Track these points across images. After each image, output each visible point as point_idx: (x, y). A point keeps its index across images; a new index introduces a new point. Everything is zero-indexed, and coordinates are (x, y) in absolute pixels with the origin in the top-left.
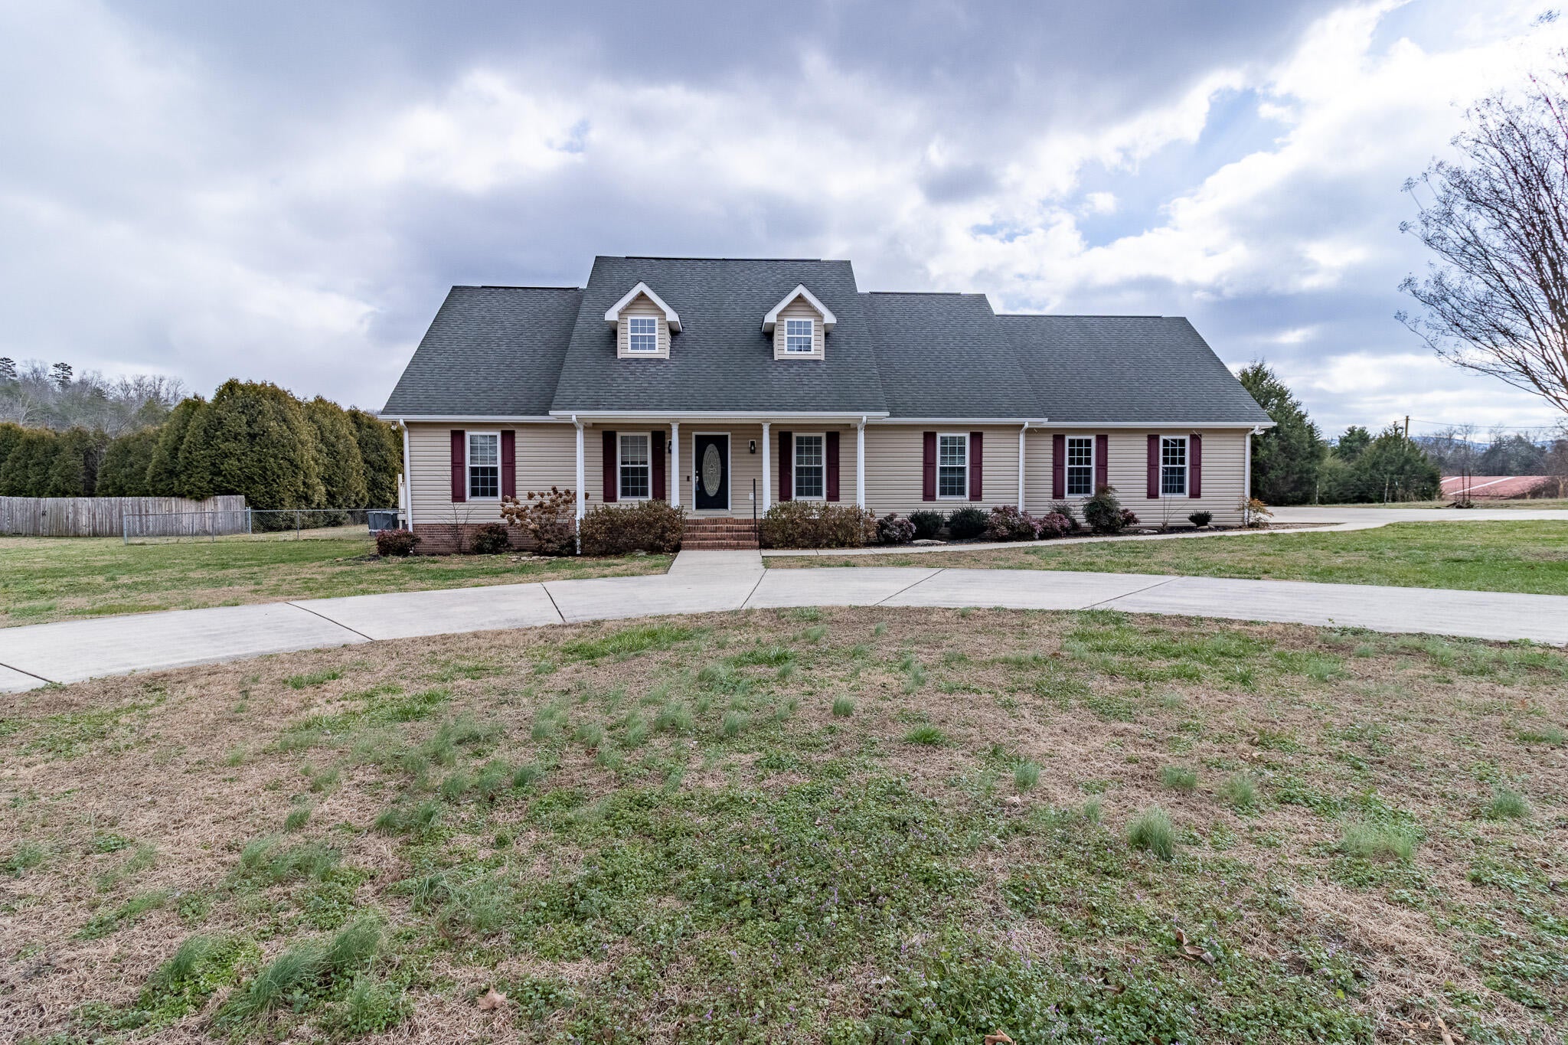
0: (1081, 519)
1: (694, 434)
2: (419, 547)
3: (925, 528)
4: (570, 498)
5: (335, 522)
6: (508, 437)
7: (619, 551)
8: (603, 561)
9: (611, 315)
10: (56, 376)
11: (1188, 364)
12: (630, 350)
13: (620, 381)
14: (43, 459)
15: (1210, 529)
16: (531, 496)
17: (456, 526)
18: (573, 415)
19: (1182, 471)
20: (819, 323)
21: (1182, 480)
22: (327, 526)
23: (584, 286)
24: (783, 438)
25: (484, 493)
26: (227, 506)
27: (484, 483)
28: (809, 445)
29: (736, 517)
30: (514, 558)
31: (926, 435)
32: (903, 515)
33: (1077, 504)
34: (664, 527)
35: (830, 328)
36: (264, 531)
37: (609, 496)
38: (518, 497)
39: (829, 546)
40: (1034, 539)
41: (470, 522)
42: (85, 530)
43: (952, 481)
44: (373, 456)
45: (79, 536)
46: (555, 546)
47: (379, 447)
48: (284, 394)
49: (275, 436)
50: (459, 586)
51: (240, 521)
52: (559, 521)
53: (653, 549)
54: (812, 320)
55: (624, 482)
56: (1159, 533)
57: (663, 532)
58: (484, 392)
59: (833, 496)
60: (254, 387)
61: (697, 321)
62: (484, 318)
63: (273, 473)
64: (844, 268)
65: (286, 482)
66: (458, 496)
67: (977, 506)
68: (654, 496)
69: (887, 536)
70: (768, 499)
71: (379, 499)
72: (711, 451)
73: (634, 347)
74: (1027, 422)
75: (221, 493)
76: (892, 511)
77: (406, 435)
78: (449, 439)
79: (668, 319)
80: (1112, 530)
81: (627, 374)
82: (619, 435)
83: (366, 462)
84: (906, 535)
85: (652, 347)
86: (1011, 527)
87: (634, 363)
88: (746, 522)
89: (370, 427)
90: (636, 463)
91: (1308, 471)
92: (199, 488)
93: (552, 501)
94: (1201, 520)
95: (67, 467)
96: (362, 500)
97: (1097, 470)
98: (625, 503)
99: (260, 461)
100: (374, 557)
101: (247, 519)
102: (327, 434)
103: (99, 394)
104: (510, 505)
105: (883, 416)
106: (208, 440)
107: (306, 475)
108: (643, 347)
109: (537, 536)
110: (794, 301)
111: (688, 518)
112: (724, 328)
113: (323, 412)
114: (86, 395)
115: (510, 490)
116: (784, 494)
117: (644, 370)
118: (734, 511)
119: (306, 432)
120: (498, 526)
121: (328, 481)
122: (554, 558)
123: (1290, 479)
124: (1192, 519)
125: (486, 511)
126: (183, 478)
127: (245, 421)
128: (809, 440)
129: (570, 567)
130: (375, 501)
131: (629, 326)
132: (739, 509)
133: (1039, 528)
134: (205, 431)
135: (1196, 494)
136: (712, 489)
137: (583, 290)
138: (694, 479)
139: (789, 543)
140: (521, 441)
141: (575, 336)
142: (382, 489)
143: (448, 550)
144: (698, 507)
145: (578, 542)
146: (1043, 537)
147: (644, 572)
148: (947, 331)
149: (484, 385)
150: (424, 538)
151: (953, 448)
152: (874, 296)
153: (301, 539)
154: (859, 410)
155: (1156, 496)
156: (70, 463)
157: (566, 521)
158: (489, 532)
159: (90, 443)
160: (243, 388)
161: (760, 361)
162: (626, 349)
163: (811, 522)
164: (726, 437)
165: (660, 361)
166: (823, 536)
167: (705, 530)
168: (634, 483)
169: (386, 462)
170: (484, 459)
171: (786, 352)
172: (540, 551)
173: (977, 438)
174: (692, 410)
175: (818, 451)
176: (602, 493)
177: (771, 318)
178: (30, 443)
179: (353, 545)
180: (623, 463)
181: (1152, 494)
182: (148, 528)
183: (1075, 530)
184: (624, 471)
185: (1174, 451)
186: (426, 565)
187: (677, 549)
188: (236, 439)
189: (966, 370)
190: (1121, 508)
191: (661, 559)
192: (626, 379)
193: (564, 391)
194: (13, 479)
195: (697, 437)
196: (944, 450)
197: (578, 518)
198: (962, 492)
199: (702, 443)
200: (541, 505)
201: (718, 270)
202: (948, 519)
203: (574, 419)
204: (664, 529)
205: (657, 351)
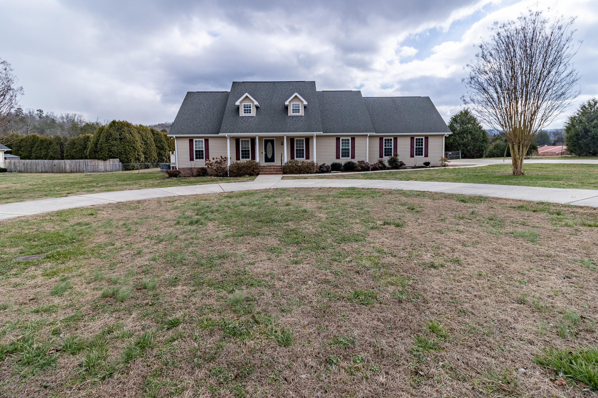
0: (387, 164)
1: (264, 139)
2: (180, 175)
3: (336, 167)
4: (226, 159)
5: (147, 167)
6: (207, 141)
7: (241, 176)
8: (236, 178)
9: (237, 103)
10: (37, 114)
11: (427, 113)
12: (243, 114)
13: (240, 123)
14: (46, 147)
15: (430, 167)
16: (213, 159)
17: (191, 168)
18: (226, 135)
19: (422, 148)
20: (302, 104)
21: (422, 151)
22: (145, 168)
23: (229, 90)
24: (292, 140)
25: (200, 158)
26: (114, 162)
27: (199, 155)
28: (300, 142)
29: (277, 165)
30: (209, 177)
31: (337, 139)
32: (329, 163)
33: (386, 159)
35: (306, 106)
36: (125, 171)
37: (238, 158)
38: (210, 159)
39: (304, 173)
40: (369, 171)
41: (196, 167)
42: (68, 171)
43: (345, 153)
44: (159, 144)
45: (66, 173)
46: (222, 174)
47: (161, 141)
48: (130, 124)
49: (128, 139)
50: (196, 185)
51: (118, 167)
52: (222, 166)
53: (251, 175)
54: (300, 103)
55: (242, 154)
56: (412, 168)
57: (254, 170)
58: (199, 127)
59: (308, 158)
60: (121, 123)
61: (265, 103)
62: (198, 102)
63: (128, 151)
64: (313, 83)
65: (132, 154)
66: (192, 159)
67: (353, 160)
68: (252, 159)
69: (322, 170)
70: (286, 159)
71: (161, 159)
72: (269, 145)
73: (245, 113)
74: (369, 134)
75: (111, 158)
76: (324, 162)
77: (176, 140)
78: (189, 142)
79: (255, 104)
80: (397, 167)
81: (242, 121)
82: (241, 140)
83: (156, 146)
84: (328, 170)
85: (250, 113)
86: (362, 167)
87: (245, 118)
88: (279, 166)
89: (157, 134)
90: (246, 148)
91: (482, 146)
92: (105, 156)
93: (220, 160)
94: (427, 164)
95: (54, 149)
96: (156, 159)
97: (394, 148)
98: (243, 161)
99: (124, 147)
100: (168, 178)
101: (120, 167)
102: (144, 138)
103: (53, 121)
104: (208, 162)
105: (321, 133)
106: (107, 141)
107: (138, 152)
108: (248, 113)
109: (216, 171)
110: (294, 97)
111: (261, 165)
112: (273, 106)
113: (143, 130)
114: (49, 121)
115: (207, 157)
116: (292, 157)
117: (248, 120)
119: (137, 137)
120: (204, 168)
121: (145, 153)
122: (221, 178)
123: (475, 149)
124: (424, 164)
125: (200, 163)
126: (99, 153)
127: (118, 134)
128: (300, 140)
129: (226, 180)
130: (160, 160)
131: (243, 106)
132: (277, 163)
133: (371, 167)
134: (106, 137)
135: (426, 156)
136: (270, 156)
137: (229, 92)
138: (264, 153)
139: (292, 172)
140: (211, 142)
141: (226, 109)
142: (162, 156)
143: (189, 175)
144: (265, 162)
145: (228, 173)
146: (372, 170)
147: (248, 181)
148: (346, 104)
149: (199, 125)
150: (182, 172)
151: (346, 142)
152: (324, 92)
153: (140, 173)
154: (313, 132)
155: (413, 157)
156: (55, 147)
157: (224, 166)
158: (202, 170)
159: (62, 141)
160: (118, 123)
161: (284, 116)
162: (242, 113)
163: (298, 166)
164: (273, 140)
165: (253, 117)
166: (302, 170)
167: (266, 169)
168: (245, 156)
169: (163, 146)
170: (199, 148)
171: (292, 113)
172: (217, 176)
173: (353, 139)
174: (262, 132)
175: (303, 144)
176: (235, 157)
177: (287, 103)
178: (42, 141)
179: (158, 175)
180: (242, 148)
181: (412, 156)
182: (88, 169)
183: (384, 168)
184: (242, 151)
185: (419, 141)
186: (184, 180)
187: (258, 174)
188: (115, 140)
189: (351, 117)
190: (400, 161)
191: (253, 177)
192: (242, 123)
193: (223, 127)
194: (37, 154)
196: (342, 143)
197: (228, 165)
198: (348, 156)
199: (266, 142)
200: (217, 162)
201: (272, 85)
202: (343, 165)
203: (226, 136)
204: (254, 169)
205: (252, 114)
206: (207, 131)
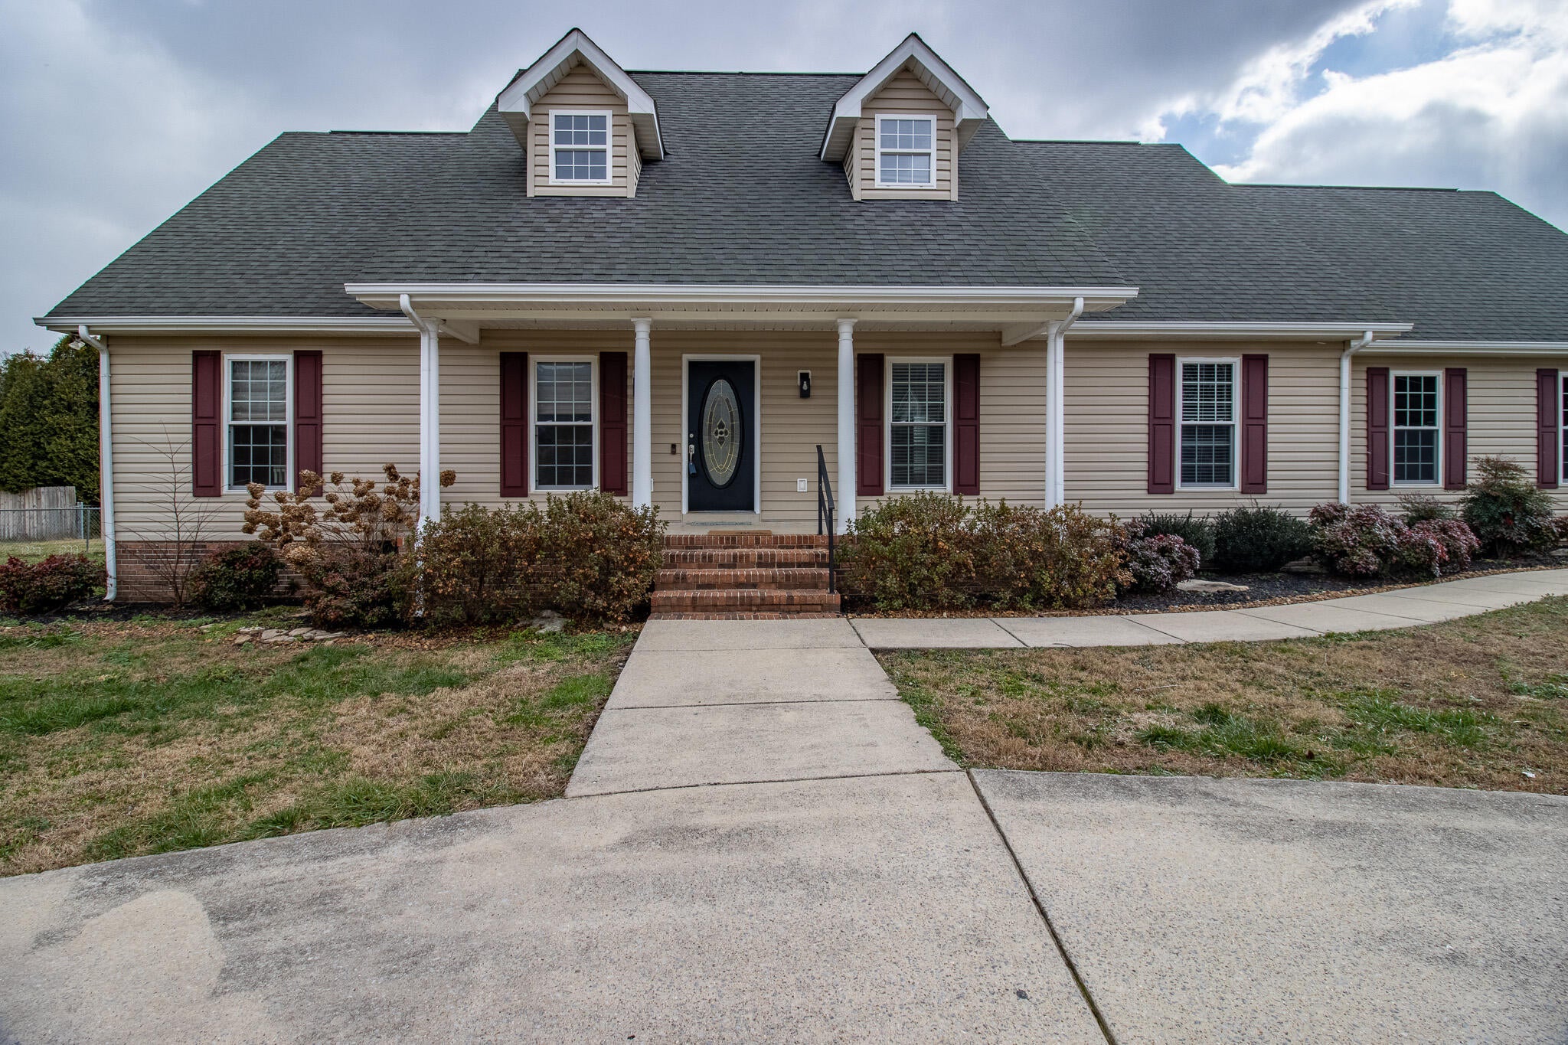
1: (686, 358)
4: (406, 489)
6: (309, 363)
9: (515, 101)
12: (552, 180)
13: (523, 232)
18: (404, 296)
20: (946, 125)
24: (868, 364)
25: (259, 479)
26: (53, 501)
27: (258, 458)
28: (917, 381)
29: (778, 531)
30: (251, 631)
31: (1154, 359)
34: (608, 560)
37: (511, 483)
38: (326, 488)
39: (1014, 606)
43: (1207, 454)
51: (69, 520)
53: (580, 616)
54: (931, 118)
55: (544, 457)
57: (605, 574)
58: (271, 277)
59: (968, 481)
66: (205, 485)
68: (605, 487)
72: (721, 390)
73: (561, 173)
74: (1371, 332)
75: (46, 484)
77: (104, 360)
78: (189, 369)
79: (632, 109)
81: (542, 224)
84: (1179, 575)
85: (600, 173)
86: (1383, 552)
87: (561, 205)
88: (802, 542)
90: (568, 418)
92: (15, 476)
97: (1448, 434)
98: (540, 498)
101: (78, 519)
106: (32, 411)
108: (581, 174)
109: (311, 579)
111: (671, 532)
112: (745, 156)
115: (311, 473)
116: (869, 484)
117: (580, 217)
118: (767, 515)
122: (335, 637)
127: (85, 386)
128: (918, 371)
131: (552, 130)
132: (781, 512)
134: (30, 399)
136: (721, 470)
138: (685, 450)
140: (335, 371)
144: (693, 507)
146: (1443, 571)
150: (139, 570)
151: (1210, 383)
154: (1063, 286)
155: (1553, 484)
158: (230, 564)
161: (825, 202)
162: (544, 178)
164: (751, 365)
165: (615, 201)
167: (708, 562)
170: (258, 410)
171: (878, 184)
173: (1256, 365)
174: (680, 282)
175: (937, 394)
176: (497, 477)
177: (847, 108)
180: (541, 417)
181: (1546, 480)
184: (544, 435)
187: (641, 613)
192: (538, 229)
193: (396, 248)
195: (693, 365)
196: (1189, 392)
198: (1224, 476)
199: (702, 375)
201: (731, 85)
203: (404, 302)
204: (608, 566)
205: (609, 180)
206: (311, 298)
